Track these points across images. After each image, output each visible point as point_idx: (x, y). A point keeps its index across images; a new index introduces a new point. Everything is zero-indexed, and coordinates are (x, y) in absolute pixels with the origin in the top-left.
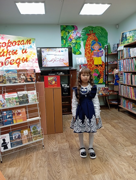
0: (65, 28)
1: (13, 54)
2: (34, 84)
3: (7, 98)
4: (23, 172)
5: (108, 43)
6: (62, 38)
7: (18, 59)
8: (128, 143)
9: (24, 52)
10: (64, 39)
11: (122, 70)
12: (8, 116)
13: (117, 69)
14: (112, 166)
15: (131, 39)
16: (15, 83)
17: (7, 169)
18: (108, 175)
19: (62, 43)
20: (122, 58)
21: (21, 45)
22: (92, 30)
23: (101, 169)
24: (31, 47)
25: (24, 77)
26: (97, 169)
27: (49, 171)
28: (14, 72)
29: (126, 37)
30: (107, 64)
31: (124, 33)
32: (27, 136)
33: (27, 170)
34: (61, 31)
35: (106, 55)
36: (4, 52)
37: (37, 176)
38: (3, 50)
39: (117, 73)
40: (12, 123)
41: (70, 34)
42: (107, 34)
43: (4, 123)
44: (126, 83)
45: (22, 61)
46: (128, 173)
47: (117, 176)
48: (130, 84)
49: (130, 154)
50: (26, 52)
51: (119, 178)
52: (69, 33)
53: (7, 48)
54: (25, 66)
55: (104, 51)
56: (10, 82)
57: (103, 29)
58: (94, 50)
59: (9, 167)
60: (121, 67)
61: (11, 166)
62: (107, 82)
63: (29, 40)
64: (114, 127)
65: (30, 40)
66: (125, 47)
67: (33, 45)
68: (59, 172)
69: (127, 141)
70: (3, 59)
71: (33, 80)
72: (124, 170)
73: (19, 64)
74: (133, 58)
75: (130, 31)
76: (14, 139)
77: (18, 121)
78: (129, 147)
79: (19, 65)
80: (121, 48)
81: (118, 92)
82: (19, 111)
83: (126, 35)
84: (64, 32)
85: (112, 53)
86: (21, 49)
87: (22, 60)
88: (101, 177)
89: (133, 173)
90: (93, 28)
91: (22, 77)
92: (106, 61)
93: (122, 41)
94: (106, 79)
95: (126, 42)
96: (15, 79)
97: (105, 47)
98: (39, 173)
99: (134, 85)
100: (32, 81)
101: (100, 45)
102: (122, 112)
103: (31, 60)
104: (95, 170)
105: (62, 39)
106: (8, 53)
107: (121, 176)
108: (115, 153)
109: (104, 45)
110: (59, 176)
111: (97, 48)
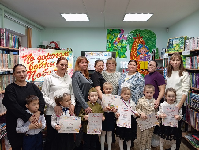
0: (111, 32)
1: (51, 66)
10: (109, 42)
15: (177, 47)
19: (107, 46)
20: (166, 66)
22: (139, 34)
34: (107, 34)
36: (43, 64)
52: (115, 36)
53: (46, 60)
58: (140, 54)
63: (66, 53)
66: (169, 55)
70: (41, 70)
75: (177, 39)
80: (166, 56)
83: (173, 42)
84: (110, 35)
85: (160, 58)
90: (140, 31)
93: (168, 48)
95: (173, 49)
106: (47, 65)
109: (152, 49)
111: (143, 52)
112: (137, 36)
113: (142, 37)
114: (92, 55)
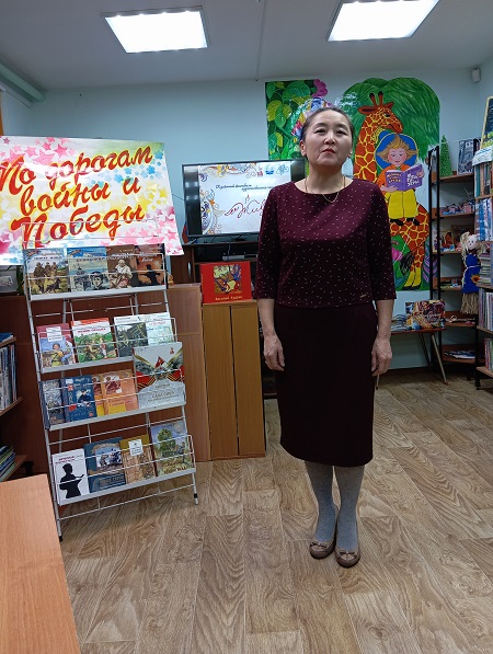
3: (79, 335)
4: (123, 573)
5: (441, 139)
6: (272, 128)
7: (111, 213)
8: (490, 498)
9: (131, 190)
11: (489, 236)
12: (79, 394)
13: (472, 233)
14: (416, 570)
16: (101, 288)
18: (399, 598)
20: (487, 191)
21: (121, 166)
22: (380, 94)
23: (375, 574)
24: (151, 171)
25: (126, 270)
27: (203, 573)
28: (100, 255)
30: (438, 214)
32: (141, 458)
33: (136, 568)
34: (268, 101)
35: (434, 181)
36: (67, 194)
37: (165, 588)
38: (64, 188)
39: (472, 246)
40: (91, 414)
41: (298, 112)
43: (67, 415)
45: (125, 218)
46: (471, 593)
49: (487, 533)
50: (135, 189)
53: (76, 178)
54: (133, 234)
56: (86, 286)
57: (420, 89)
58: (388, 165)
60: (486, 224)
61: (87, 552)
62: (435, 284)
63: (143, 150)
64: (450, 442)
65: (148, 150)
67: (159, 164)
72: (456, 585)
73: (116, 227)
76: (99, 465)
77: (111, 409)
78: (488, 511)
79: (114, 230)
82: (115, 378)
84: (277, 105)
86: (119, 178)
87: (125, 214)
90: (382, 84)
91: (120, 270)
92: (434, 205)
94: (434, 271)
96: (102, 277)
97: (430, 153)
98: (173, 577)
100: (155, 283)
101: (412, 147)
102: (488, 390)
103: (153, 214)
105: (270, 132)
107: (442, 601)
108: (437, 527)
109: (426, 145)
110: (233, 590)
111: (398, 157)
112: (374, 101)
113: (390, 105)
114: (223, 173)
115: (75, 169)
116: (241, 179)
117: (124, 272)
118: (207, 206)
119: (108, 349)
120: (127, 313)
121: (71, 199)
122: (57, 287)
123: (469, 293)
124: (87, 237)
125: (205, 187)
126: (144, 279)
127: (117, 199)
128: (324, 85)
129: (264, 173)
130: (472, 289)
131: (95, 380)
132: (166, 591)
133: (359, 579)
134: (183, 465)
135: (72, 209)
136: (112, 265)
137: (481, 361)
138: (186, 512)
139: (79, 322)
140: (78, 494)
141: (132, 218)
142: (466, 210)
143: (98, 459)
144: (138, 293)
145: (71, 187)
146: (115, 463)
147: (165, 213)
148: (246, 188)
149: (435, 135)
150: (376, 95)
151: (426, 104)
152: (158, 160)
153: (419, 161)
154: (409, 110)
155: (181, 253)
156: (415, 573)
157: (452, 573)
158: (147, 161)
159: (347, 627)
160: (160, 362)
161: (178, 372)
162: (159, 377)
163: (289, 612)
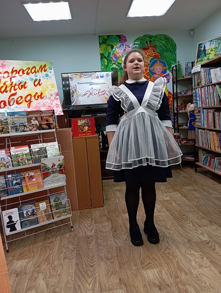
0: (107, 40)
1: (20, 88)
2: (53, 132)
3: (14, 154)
4: (38, 266)
5: (177, 61)
6: (102, 56)
7: (28, 96)
8: (205, 222)
9: (37, 84)
10: (105, 57)
11: (200, 104)
12: (15, 182)
13: (192, 103)
14: (175, 257)
15: (213, 53)
16: (24, 131)
17: (15, 262)
18: (168, 271)
19: (102, 65)
20: (198, 84)
21: (32, 73)
22: (150, 41)
23: (156, 260)
24: (47, 75)
25: (36, 122)
26: (151, 261)
27: (77, 264)
28: (22, 115)
29: (205, 50)
30: (177, 95)
31: (201, 44)
32: (45, 211)
33: (44, 263)
34: (100, 44)
35: (175, 80)
36: (6, 87)
37: (59, 272)
38: (5, 84)
39: (192, 109)
40: (21, 192)
41: (114, 50)
42: (174, 46)
43: (9, 192)
44: (205, 127)
45: (35, 98)
46: (200, 267)
47: (181, 271)
48: (212, 128)
49: (205, 238)
50: (39, 84)
51: (183, 274)
52: (112, 47)
53: (11, 79)
54: (39, 105)
55: (171, 74)
56: (17, 130)
57: (167, 39)
58: (154, 73)
59: (18, 259)
60: (198, 99)
61: (21, 257)
62: (176, 126)
63: (43, 66)
64: (186, 197)
65: (45, 66)
66: (202, 66)
67: (51, 72)
68: (92, 266)
69: (204, 218)
70: (5, 97)
71: (52, 126)
72: (193, 263)
73: (31, 102)
74: (215, 85)
75: (211, 41)
76: (25, 215)
77: (30, 188)
78: (205, 228)
79: (30, 104)
80: (197, 68)
81: (195, 140)
82: (32, 174)
83: (205, 47)
84: (104, 46)
85: (183, 77)
86: (32, 79)
87: (35, 96)
88: (156, 273)
89: (206, 267)
90: (151, 37)
91: (33, 122)
92: (175, 91)
93: (198, 57)
94: (176, 121)
95: (206, 58)
96: (24, 126)
97: (173, 68)
98: (62, 267)
99: (218, 128)
100: (50, 128)
101: (165, 66)
102: (201, 173)
103: (48, 96)
104: (147, 263)
105: (101, 58)
106: (13, 88)
107: (187, 271)
108: (183, 236)
109: (171, 64)
110: (91, 272)
111: (159, 70)
112: (148, 45)
113: (155, 47)
114: (80, 77)
115: (10, 75)
116: (89, 80)
117: (35, 123)
118: (73, 92)
119: (28, 160)
120: (37, 142)
121: (8, 89)
122: (2, 131)
123: (191, 130)
124: (16, 107)
125: (72, 83)
126: (45, 126)
127: (31, 89)
128: (125, 37)
129: (99, 77)
130: (192, 128)
131: (22, 175)
132: (59, 274)
133: (149, 263)
134: (66, 213)
135: (9, 94)
136: (29, 120)
137: (197, 160)
138: (67, 235)
139: (14, 148)
140: (16, 229)
141: (38, 98)
142: (189, 93)
143: (25, 212)
144: (42, 133)
145: (8, 83)
146: (33, 214)
147: (54, 96)
148: (91, 84)
149: (175, 60)
150: (148, 42)
151: (170, 46)
152: (50, 71)
153: (168, 72)
154: (163, 49)
155: (62, 114)
156: (174, 258)
157: (191, 258)
158: (45, 71)
159: (145, 286)
160: (54, 165)
161: (62, 169)
162: (53, 172)
163: (118, 280)
